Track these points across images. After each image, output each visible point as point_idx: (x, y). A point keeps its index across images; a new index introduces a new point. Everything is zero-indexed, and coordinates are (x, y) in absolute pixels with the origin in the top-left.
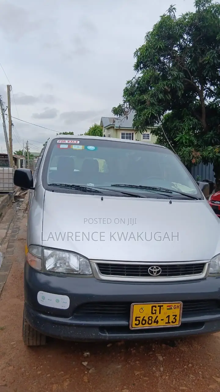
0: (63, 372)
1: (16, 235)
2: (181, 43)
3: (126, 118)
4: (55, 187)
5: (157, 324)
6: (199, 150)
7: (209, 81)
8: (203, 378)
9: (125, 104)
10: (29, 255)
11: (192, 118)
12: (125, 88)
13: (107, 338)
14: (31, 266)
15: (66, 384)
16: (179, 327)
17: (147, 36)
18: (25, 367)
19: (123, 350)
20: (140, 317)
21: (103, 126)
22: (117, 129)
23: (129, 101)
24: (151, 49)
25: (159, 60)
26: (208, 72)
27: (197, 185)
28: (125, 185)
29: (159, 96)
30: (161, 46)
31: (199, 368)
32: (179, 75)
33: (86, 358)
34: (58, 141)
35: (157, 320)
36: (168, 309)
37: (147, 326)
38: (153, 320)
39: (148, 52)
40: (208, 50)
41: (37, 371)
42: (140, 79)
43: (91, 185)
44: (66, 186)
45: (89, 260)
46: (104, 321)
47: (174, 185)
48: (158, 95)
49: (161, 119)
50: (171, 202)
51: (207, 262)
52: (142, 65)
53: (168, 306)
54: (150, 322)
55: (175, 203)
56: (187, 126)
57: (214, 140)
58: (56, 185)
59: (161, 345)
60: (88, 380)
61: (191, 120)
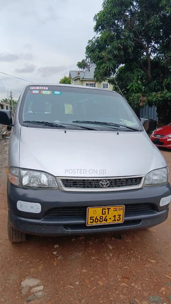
0: (38, 260)
1: (3, 164)
2: (132, 9)
3: (88, 71)
4: (29, 124)
5: (106, 221)
6: (145, 95)
7: (153, 40)
8: (141, 260)
9: (88, 59)
10: (9, 175)
11: (140, 70)
12: (87, 46)
13: (70, 233)
14: (12, 183)
15: (40, 268)
16: (123, 223)
17: (104, 3)
18: (10, 258)
19: (83, 243)
20: (93, 217)
21: (71, 78)
22: (82, 81)
23: (90, 57)
24: (108, 14)
25: (114, 23)
26: (153, 33)
27: (139, 121)
28: (83, 121)
29: (115, 52)
30: (116, 12)
31: (138, 253)
32: (130, 35)
33: (56, 250)
34: (31, 88)
35: (107, 219)
36: (114, 211)
37: (99, 224)
38: (103, 219)
39: (105, 17)
40: (153, 15)
41: (19, 260)
42: (99, 38)
43: (57, 122)
44: (38, 123)
45: (55, 177)
46: (67, 220)
47: (121, 121)
48: (113, 51)
49: (116, 71)
50: (118, 134)
51: (143, 177)
52: (100, 27)
53: (114, 209)
54: (101, 220)
55: (121, 134)
56: (136, 76)
57: (157, 87)
58: (29, 122)
59: (111, 238)
60: (57, 264)
61: (139, 72)
